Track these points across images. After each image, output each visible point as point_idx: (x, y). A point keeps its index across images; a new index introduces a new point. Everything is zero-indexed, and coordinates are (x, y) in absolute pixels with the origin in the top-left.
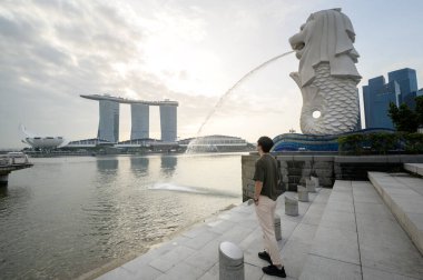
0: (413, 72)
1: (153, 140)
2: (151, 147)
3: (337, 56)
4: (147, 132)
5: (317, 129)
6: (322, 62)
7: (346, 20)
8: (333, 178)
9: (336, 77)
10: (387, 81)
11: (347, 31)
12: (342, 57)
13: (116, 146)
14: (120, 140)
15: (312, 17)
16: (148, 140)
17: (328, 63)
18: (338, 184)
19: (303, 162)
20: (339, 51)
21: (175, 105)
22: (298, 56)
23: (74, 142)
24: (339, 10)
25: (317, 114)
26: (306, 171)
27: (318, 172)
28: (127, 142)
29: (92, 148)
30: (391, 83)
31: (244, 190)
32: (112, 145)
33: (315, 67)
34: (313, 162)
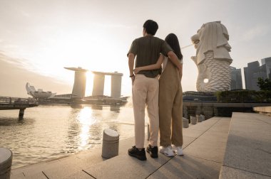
1: (105, 97)
2: (105, 101)
3: (218, 47)
5: (206, 89)
6: (209, 51)
7: (223, 28)
9: (217, 59)
10: (261, 65)
11: (224, 34)
12: (221, 48)
13: (83, 99)
14: (86, 96)
15: (204, 26)
17: (212, 51)
19: (196, 107)
20: (218, 45)
21: (121, 75)
22: (196, 47)
23: (58, 96)
24: (220, 22)
25: (206, 81)
26: (198, 111)
28: (90, 97)
29: (68, 100)
32: (80, 98)
33: (205, 54)
34: (202, 107)
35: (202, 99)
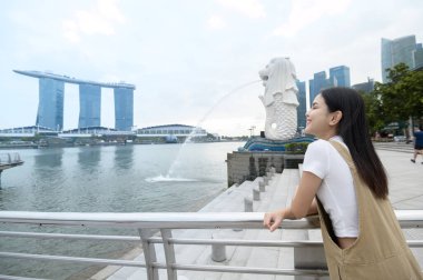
0: (348, 69)
1: (106, 129)
2: (104, 137)
3: (287, 91)
4: (98, 119)
6: (278, 93)
8: (283, 168)
9: (286, 104)
10: (328, 77)
13: (60, 136)
16: (100, 128)
17: (281, 94)
18: (285, 171)
19: (267, 159)
20: (287, 87)
21: (131, 89)
22: (265, 85)
23: (6, 131)
25: (274, 126)
26: (269, 164)
27: (276, 164)
28: (75, 131)
29: (29, 139)
30: (331, 78)
31: (229, 177)
32: (56, 134)
33: (274, 95)
34: (272, 159)
35: (272, 149)
